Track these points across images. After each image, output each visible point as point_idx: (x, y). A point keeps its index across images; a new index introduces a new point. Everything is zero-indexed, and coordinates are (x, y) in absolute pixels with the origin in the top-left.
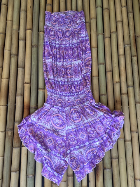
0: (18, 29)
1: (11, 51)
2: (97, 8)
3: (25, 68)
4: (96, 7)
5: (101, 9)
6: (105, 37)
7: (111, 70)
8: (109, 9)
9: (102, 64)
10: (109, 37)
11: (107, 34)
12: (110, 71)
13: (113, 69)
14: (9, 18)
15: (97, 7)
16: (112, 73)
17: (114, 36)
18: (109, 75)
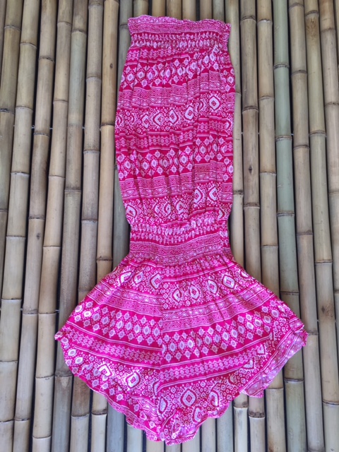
0: (81, 123)
1: (65, 177)
2: (278, 69)
3: (98, 220)
4: (275, 66)
5: (287, 70)
6: (296, 144)
7: (309, 231)
8: (306, 71)
9: (289, 214)
10: (306, 146)
11: (301, 138)
12: (308, 233)
13: (315, 226)
14: (60, 93)
15: (277, 67)
16: (312, 236)
17: (320, 143)
18: (305, 242)
